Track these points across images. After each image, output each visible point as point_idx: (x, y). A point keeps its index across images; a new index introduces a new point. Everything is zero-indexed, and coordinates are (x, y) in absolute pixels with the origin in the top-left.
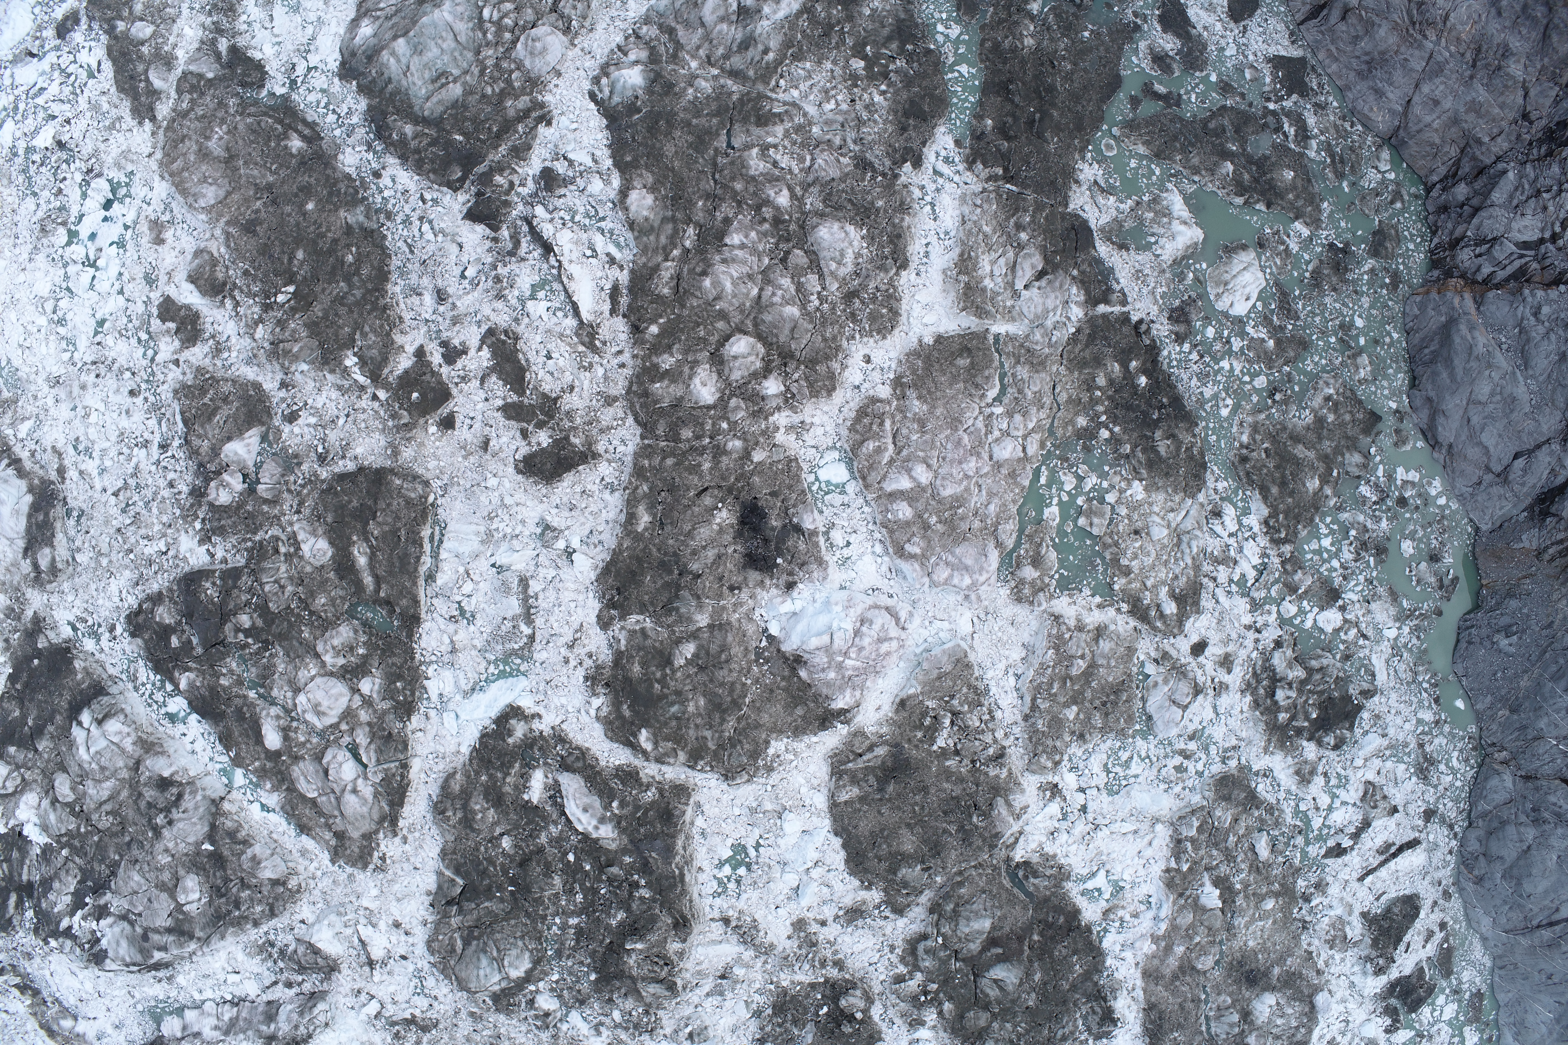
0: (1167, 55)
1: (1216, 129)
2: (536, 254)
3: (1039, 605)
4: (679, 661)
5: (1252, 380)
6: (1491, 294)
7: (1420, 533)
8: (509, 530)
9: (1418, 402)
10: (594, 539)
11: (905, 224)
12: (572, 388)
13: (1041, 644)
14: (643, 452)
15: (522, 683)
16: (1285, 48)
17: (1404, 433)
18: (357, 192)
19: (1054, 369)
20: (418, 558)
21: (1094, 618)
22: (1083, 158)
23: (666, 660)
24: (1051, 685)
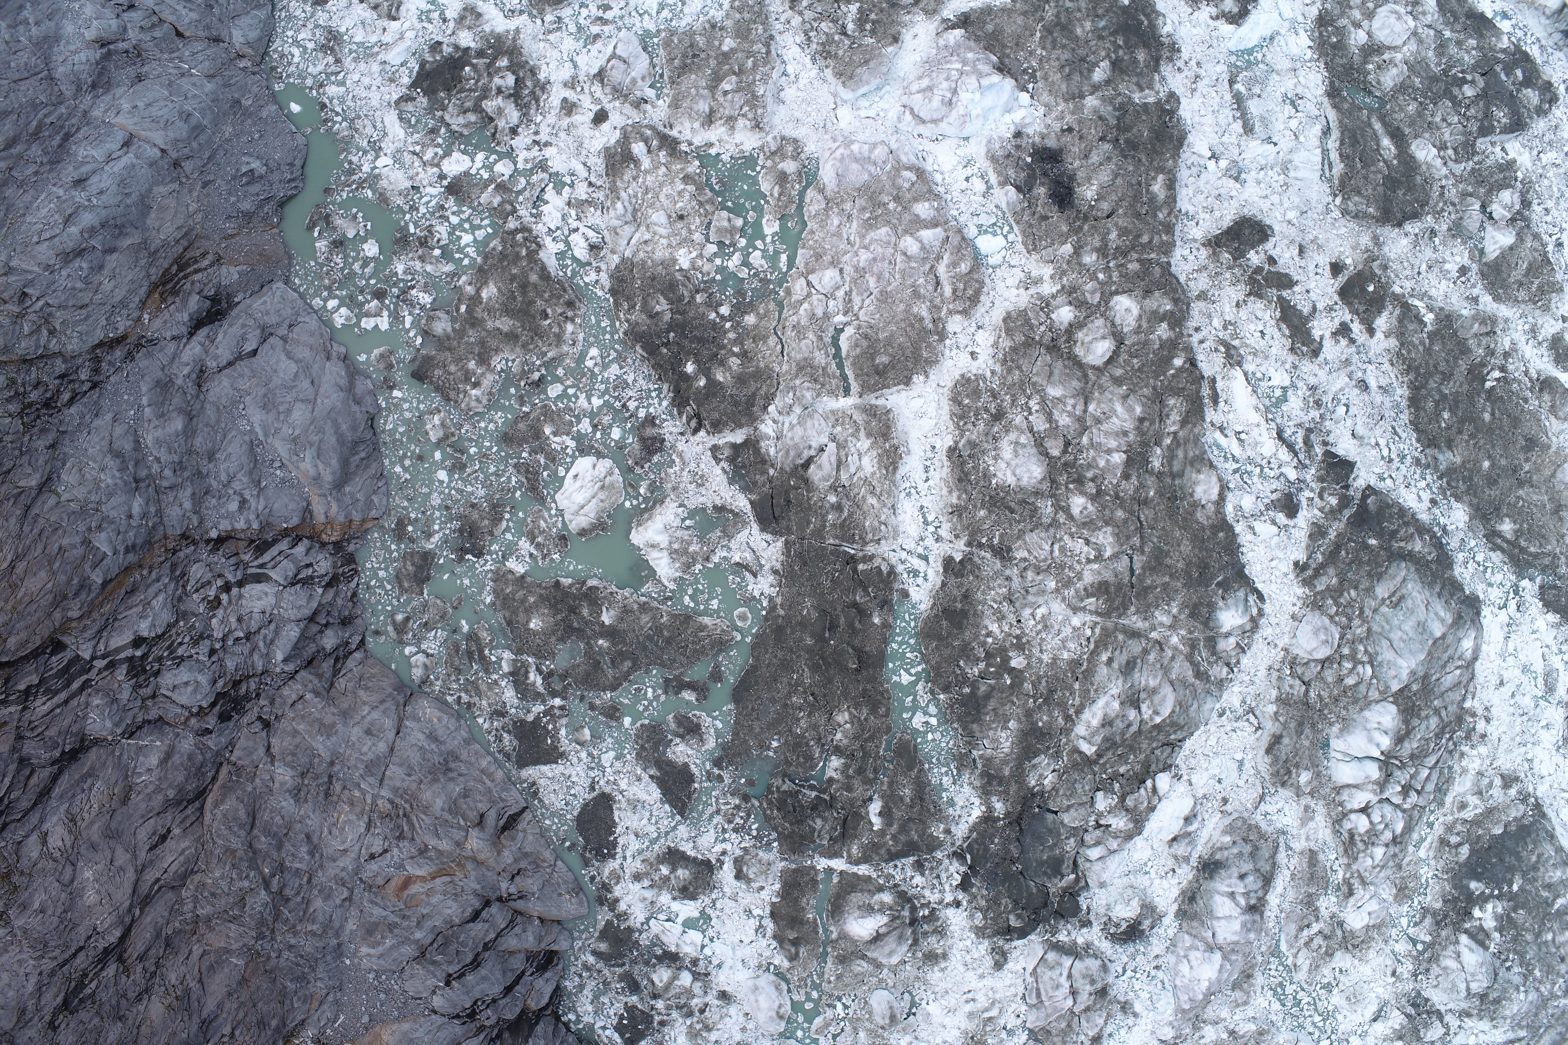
0: (682, 737)
1: (622, 661)
2: (1288, 433)
3: (775, 138)
4: (1105, 64)
5: (565, 390)
6: (295, 521)
7: (356, 267)
8: (1270, 173)
9: (369, 399)
10: (1194, 170)
11: (955, 494)
12: (1238, 305)
13: (769, 100)
14: (1168, 248)
15: (1232, 45)
16: (543, 775)
17: (382, 366)
18: (1448, 483)
19: (785, 367)
20: (1342, 144)
21: (716, 133)
22: (771, 599)
23: (1116, 65)
24: (755, 65)
